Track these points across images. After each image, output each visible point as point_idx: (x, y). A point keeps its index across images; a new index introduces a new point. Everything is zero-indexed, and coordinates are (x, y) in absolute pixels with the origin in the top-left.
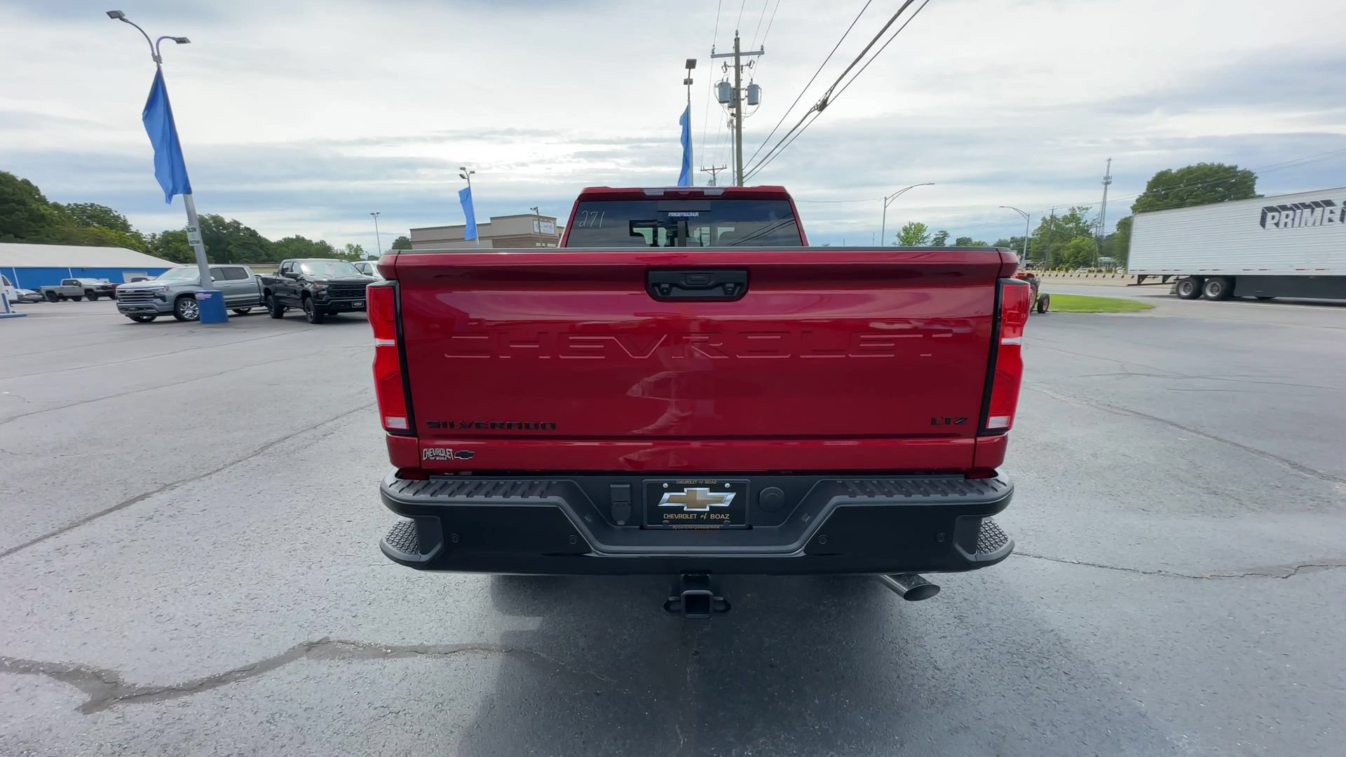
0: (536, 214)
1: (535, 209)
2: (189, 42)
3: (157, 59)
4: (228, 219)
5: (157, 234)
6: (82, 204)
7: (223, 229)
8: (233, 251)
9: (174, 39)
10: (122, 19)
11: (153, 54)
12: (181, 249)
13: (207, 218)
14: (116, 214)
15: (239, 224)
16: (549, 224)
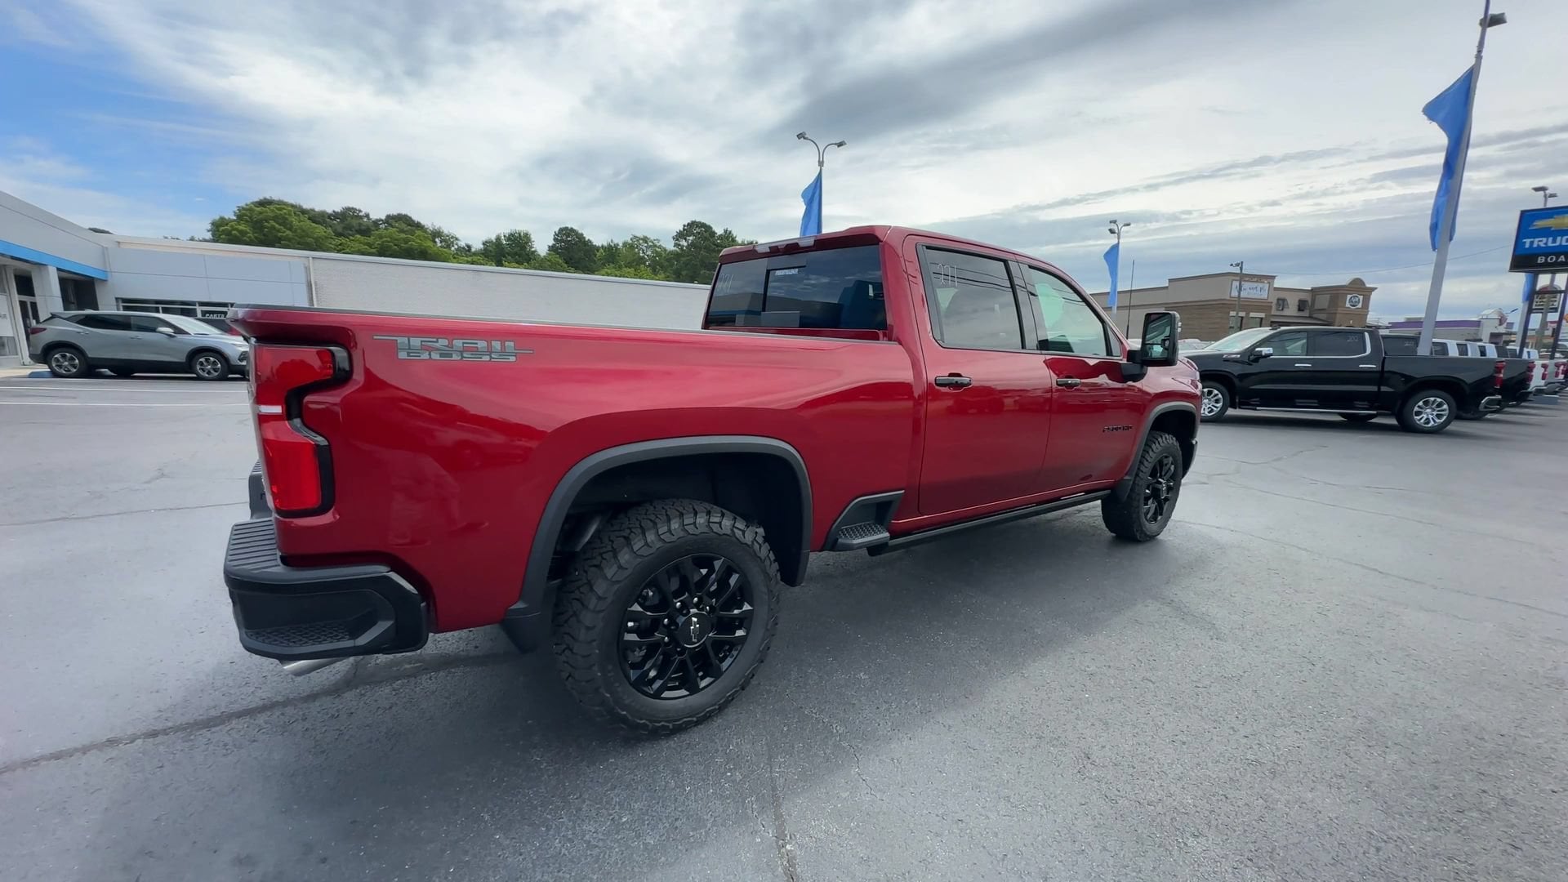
0: (1239, 271)
1: (1237, 265)
3: (821, 164)
9: (836, 144)
10: (805, 138)
11: (819, 161)
16: (1260, 285)
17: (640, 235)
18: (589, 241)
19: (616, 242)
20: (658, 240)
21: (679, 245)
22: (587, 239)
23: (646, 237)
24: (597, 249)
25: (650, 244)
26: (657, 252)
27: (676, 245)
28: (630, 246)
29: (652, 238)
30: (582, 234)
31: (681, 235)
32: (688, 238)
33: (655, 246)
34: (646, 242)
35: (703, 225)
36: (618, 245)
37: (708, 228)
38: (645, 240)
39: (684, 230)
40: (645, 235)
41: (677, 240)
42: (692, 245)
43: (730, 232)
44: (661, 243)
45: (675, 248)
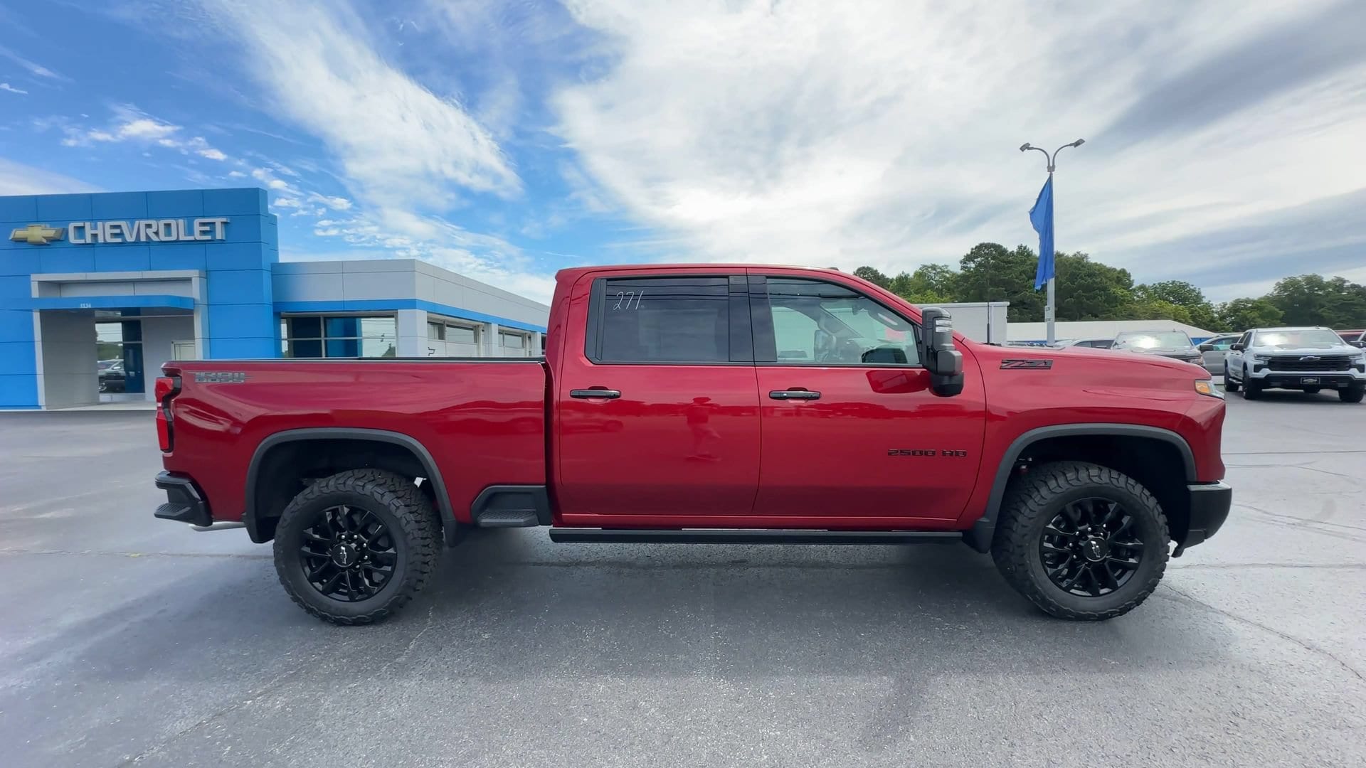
2: (1084, 142)
3: (1051, 169)
4: (1328, 277)
5: (1228, 303)
6: (1165, 282)
7: (1320, 289)
8: (1324, 314)
10: (1029, 149)
12: (1248, 317)
13: (1300, 279)
14: (1192, 288)
15: (1345, 282)
17: (929, 264)
18: (883, 276)
19: (906, 273)
20: (947, 266)
21: (966, 267)
22: (880, 274)
23: (934, 265)
24: (892, 281)
25: (939, 270)
26: (945, 277)
27: (963, 268)
28: (919, 275)
29: (940, 265)
30: (876, 271)
31: (969, 258)
32: (976, 260)
33: (944, 272)
34: (935, 269)
35: (994, 246)
36: (908, 275)
37: (997, 248)
38: (934, 267)
39: (972, 253)
40: (933, 263)
41: (965, 263)
42: (980, 265)
43: (1025, 248)
44: (949, 268)
45: (962, 271)
